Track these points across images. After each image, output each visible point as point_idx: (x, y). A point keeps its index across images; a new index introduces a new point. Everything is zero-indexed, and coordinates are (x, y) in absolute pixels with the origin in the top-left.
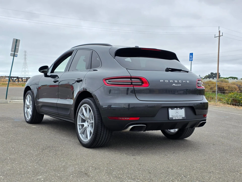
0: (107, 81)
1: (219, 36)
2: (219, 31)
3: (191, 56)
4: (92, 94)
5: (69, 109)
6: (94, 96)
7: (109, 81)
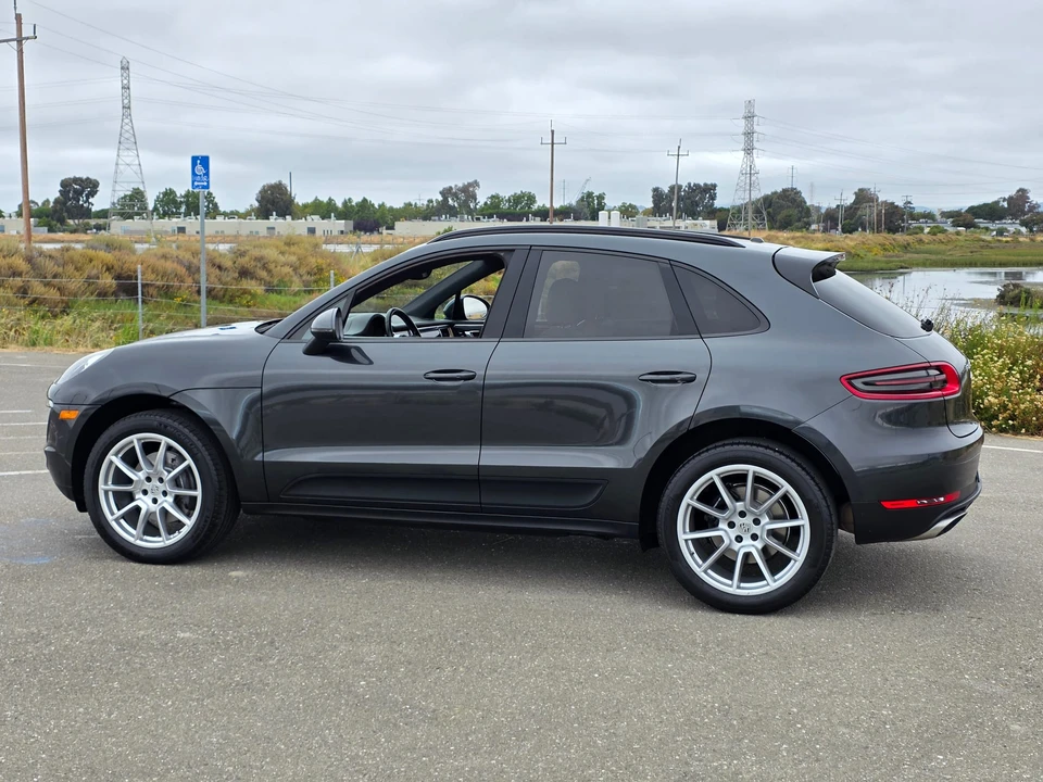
0: (858, 383)
1: (20, 41)
2: (18, 18)
3: (199, 167)
4: (795, 429)
5: (597, 485)
6: (807, 436)
7: (866, 384)
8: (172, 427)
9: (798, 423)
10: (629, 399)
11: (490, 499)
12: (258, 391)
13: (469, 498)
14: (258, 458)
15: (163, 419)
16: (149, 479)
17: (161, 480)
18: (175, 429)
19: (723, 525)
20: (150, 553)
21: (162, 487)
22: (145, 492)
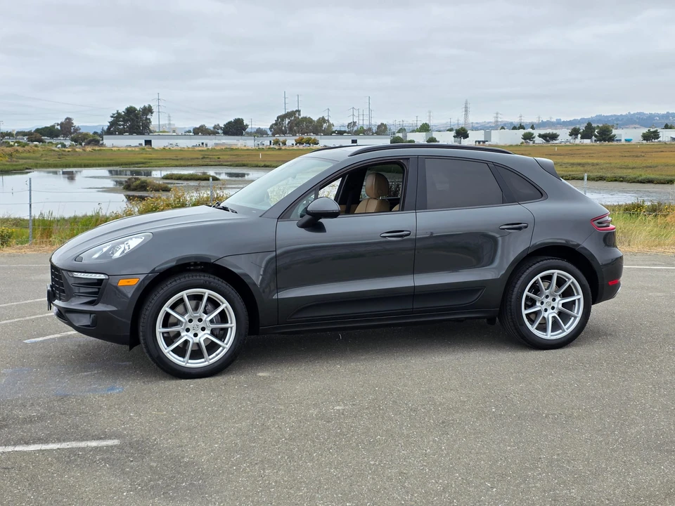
4: (577, 249)
5: (479, 290)
6: (583, 252)
7: (599, 223)
8: (214, 283)
9: (578, 245)
10: (494, 240)
11: (417, 305)
12: (274, 254)
13: (408, 306)
14: (275, 297)
15: (206, 278)
16: (190, 321)
17: (200, 320)
18: (217, 284)
19: (538, 304)
20: (198, 370)
21: (201, 325)
22: (188, 330)
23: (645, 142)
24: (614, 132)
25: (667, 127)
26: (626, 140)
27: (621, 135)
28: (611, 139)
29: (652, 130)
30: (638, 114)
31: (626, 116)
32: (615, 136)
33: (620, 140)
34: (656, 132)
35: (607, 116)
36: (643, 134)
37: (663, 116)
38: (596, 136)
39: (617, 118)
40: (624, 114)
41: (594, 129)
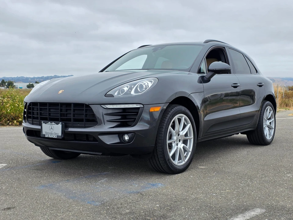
14: (205, 119)
23: (28, 89)
24: (15, 84)
25: (36, 83)
26: (20, 88)
27: (17, 85)
28: (13, 87)
29: (31, 84)
30: (21, 77)
31: (16, 78)
32: (15, 86)
33: (17, 88)
34: (32, 84)
35: (8, 78)
36: (27, 85)
37: (32, 79)
38: (6, 86)
39: (12, 78)
40: (15, 77)
41: (5, 83)
